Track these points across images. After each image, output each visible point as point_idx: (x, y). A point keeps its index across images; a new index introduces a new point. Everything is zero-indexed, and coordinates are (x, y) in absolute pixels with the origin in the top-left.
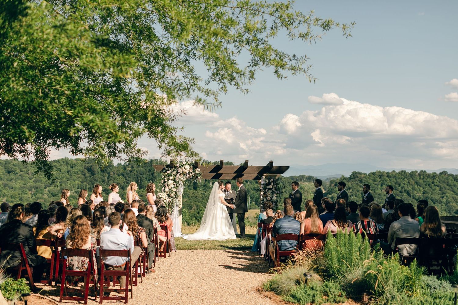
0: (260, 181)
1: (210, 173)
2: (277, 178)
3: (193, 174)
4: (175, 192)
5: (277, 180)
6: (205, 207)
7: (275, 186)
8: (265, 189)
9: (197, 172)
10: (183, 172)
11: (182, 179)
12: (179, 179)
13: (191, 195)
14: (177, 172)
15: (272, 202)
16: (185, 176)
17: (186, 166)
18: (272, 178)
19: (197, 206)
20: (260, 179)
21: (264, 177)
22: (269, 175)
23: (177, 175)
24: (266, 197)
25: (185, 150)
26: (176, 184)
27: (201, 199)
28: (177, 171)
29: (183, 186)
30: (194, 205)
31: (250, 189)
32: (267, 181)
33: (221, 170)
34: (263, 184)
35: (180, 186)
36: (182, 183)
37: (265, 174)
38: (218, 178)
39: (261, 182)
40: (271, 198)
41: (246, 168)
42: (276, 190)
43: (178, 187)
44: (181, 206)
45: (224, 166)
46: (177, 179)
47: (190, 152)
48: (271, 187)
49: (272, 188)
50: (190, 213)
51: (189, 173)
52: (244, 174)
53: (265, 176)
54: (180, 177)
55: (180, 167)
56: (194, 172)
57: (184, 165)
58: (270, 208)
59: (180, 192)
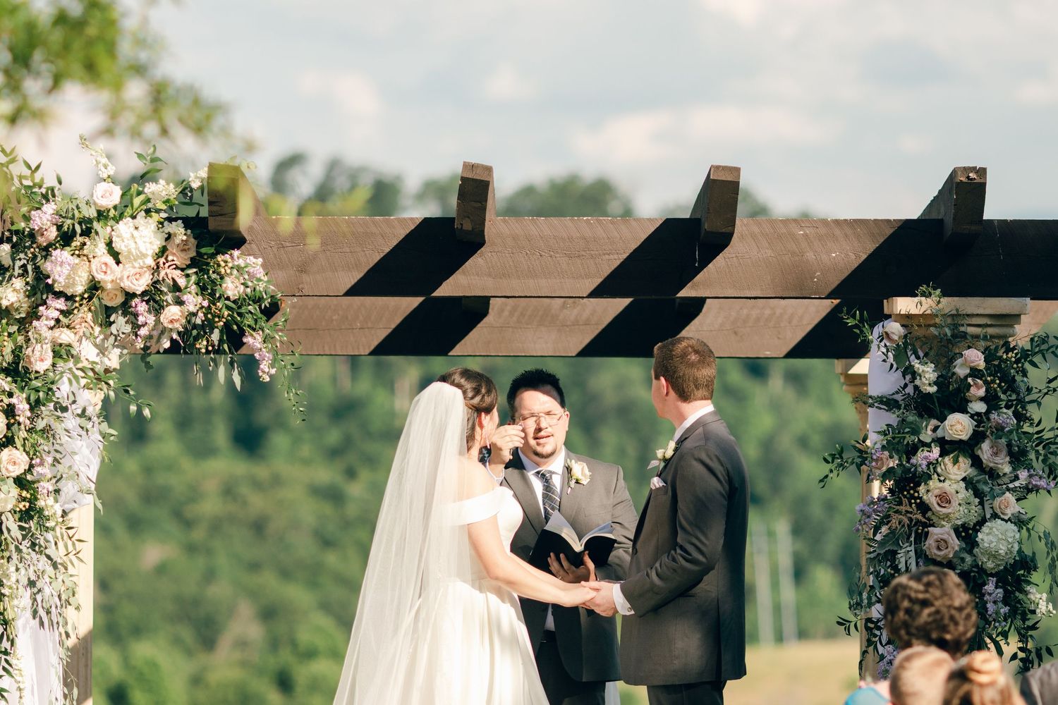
0: (862, 367)
1: (354, 291)
2: (1022, 335)
3: (193, 301)
4: (20, 482)
5: (1025, 355)
6: (345, 620)
7: (1005, 417)
8: (912, 450)
9: (232, 288)
10: (94, 287)
11: (88, 352)
12: (61, 352)
13: (210, 506)
14: (41, 288)
15: (974, 580)
16: (120, 324)
17: (125, 227)
18: (972, 341)
19: (269, 614)
20: (860, 350)
21: (895, 328)
22: (949, 304)
23: (33, 315)
24: (919, 531)
25: (91, 70)
26: (22, 407)
27: (304, 546)
28: (41, 276)
29: (97, 429)
30: (246, 610)
31: (786, 443)
32: (928, 374)
33: (475, 262)
34: (888, 403)
35: (71, 421)
36: (92, 400)
37: (904, 305)
38: (442, 346)
39: (862, 380)
40: (967, 534)
41: (717, 243)
42: (1018, 458)
43: (47, 432)
44: (82, 620)
45: (494, 226)
46: (40, 360)
47: (136, 91)
48: (959, 426)
49: (977, 437)
50: (197, 681)
51: (153, 297)
52: (696, 306)
53: (906, 320)
54: (65, 336)
55: (66, 238)
56: (208, 289)
57: (102, 215)
58: (930, 641)
59: (68, 488)
